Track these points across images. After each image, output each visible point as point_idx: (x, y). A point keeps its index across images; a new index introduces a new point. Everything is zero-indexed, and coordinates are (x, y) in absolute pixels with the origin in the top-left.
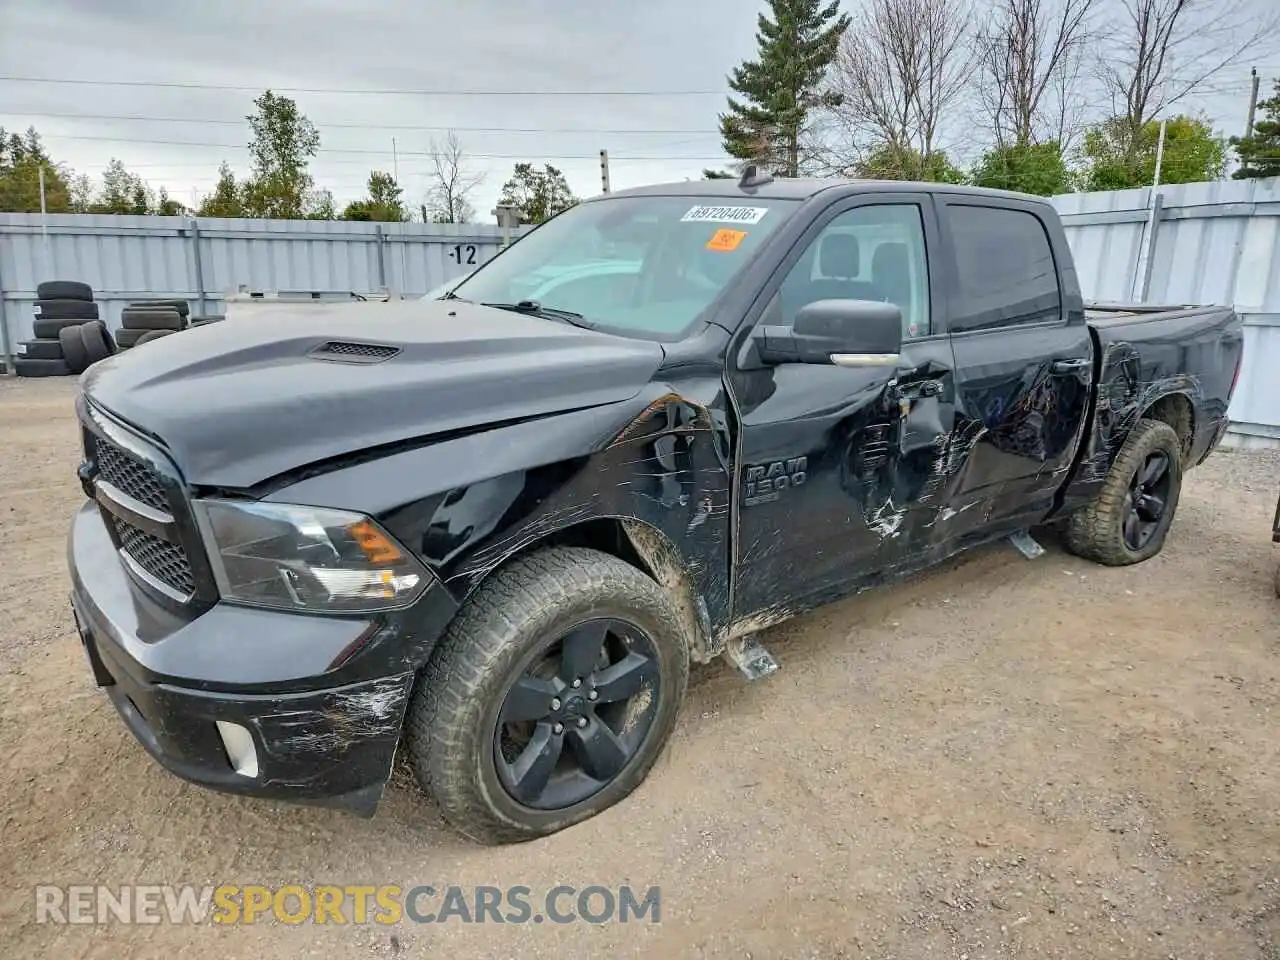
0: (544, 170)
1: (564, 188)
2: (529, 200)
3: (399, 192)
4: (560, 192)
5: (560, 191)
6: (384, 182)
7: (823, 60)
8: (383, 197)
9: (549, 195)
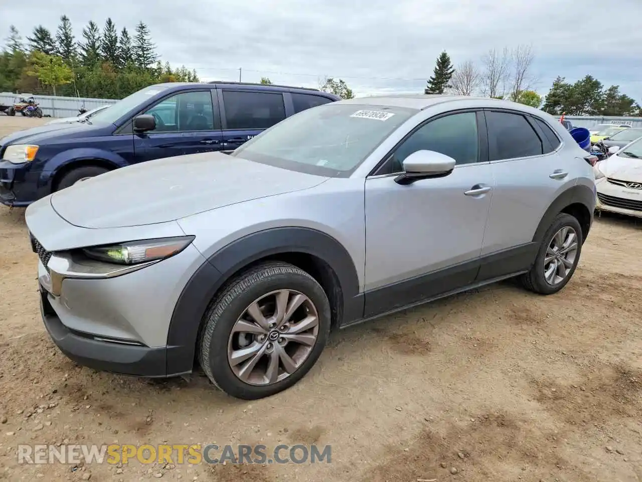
0: (339, 81)
1: (346, 88)
7: (449, 78)
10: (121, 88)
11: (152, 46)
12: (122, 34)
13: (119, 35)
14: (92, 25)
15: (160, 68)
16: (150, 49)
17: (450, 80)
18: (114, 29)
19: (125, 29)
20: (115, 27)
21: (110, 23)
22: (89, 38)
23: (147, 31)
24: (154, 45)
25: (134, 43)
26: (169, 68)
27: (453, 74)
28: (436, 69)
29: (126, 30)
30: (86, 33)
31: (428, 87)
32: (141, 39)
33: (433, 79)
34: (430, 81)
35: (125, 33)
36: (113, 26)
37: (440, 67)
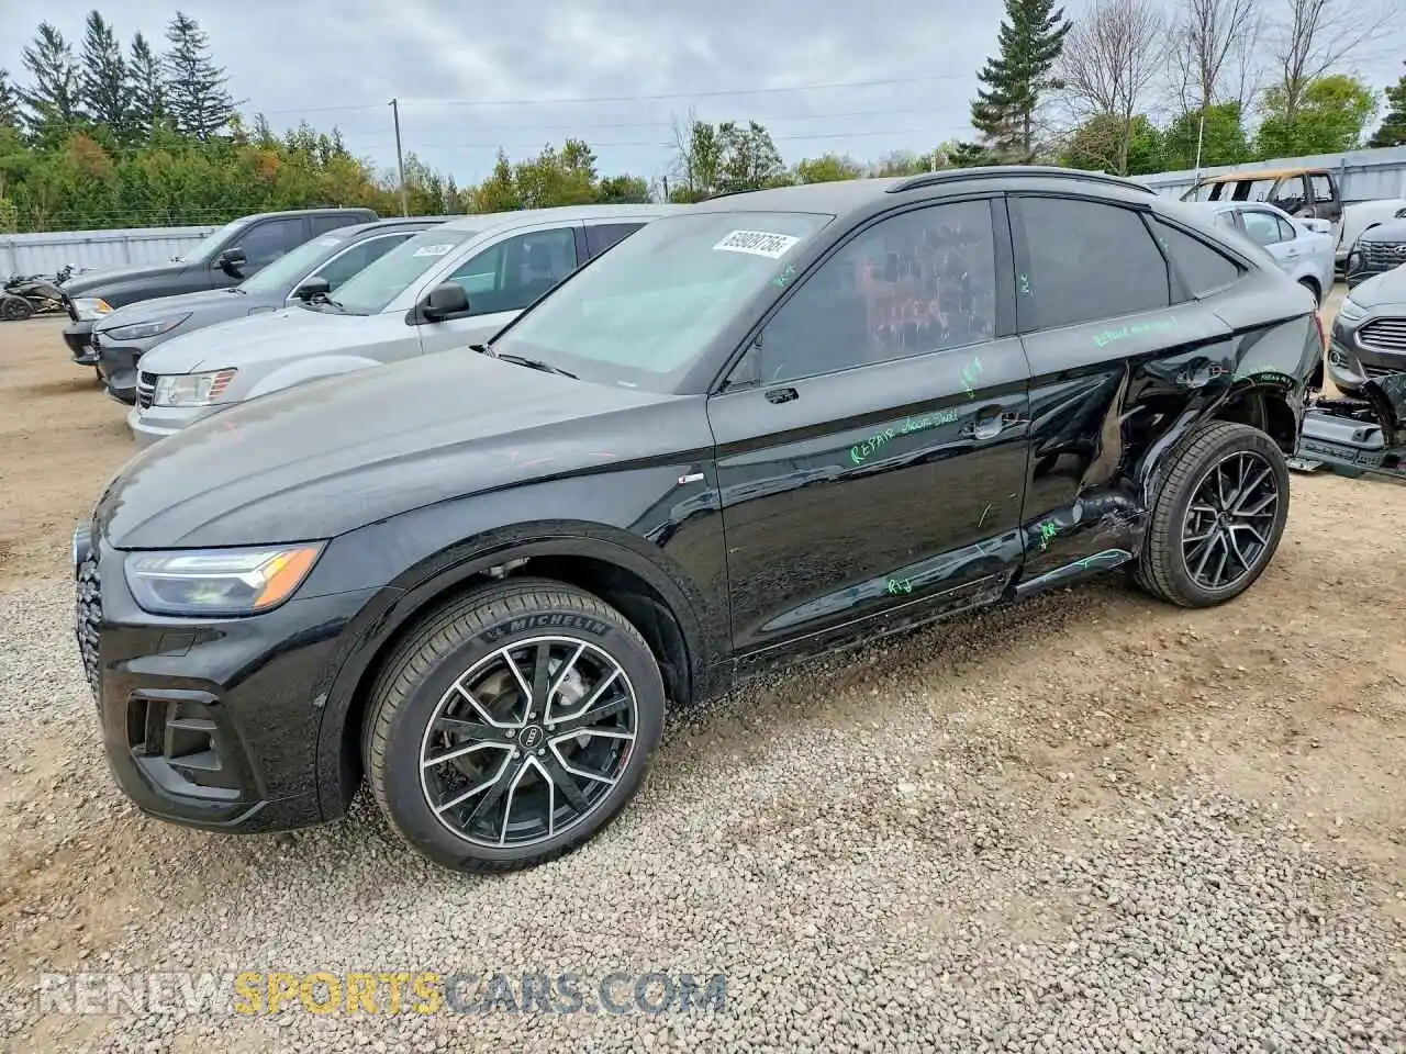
0: (748, 127)
1: (768, 145)
2: (733, 160)
3: (593, 159)
4: (764, 151)
5: (764, 148)
6: (579, 150)
7: (1052, 54)
8: (579, 166)
9: (753, 153)
10: (125, 197)
11: (217, 78)
12: (134, 52)
13: (127, 53)
14: (47, 32)
15: (241, 137)
16: (213, 84)
17: (1055, 63)
18: (114, 41)
19: (139, 38)
20: (113, 34)
21: (97, 24)
22: (39, 70)
23: (197, 38)
24: (222, 70)
25: (168, 74)
26: (265, 133)
27: (1065, 37)
28: (1005, 28)
29: (144, 40)
30: (33, 60)
31: (982, 94)
32: (186, 58)
33: (996, 64)
34: (987, 72)
35: (140, 47)
36: (109, 33)
37: (1017, 20)
